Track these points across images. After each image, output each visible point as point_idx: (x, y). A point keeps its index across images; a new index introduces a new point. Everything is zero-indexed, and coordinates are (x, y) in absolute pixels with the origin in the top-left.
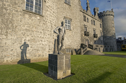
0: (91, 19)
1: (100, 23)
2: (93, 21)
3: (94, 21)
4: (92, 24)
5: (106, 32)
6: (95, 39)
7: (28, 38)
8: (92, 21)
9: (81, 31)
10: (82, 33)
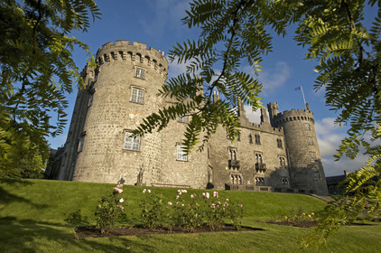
0: (249, 132)
1: (277, 137)
2: (253, 136)
3: (257, 137)
4: (251, 142)
5: (294, 156)
6: (261, 174)
7: (125, 175)
8: (250, 136)
9: (220, 159)
10: (223, 162)
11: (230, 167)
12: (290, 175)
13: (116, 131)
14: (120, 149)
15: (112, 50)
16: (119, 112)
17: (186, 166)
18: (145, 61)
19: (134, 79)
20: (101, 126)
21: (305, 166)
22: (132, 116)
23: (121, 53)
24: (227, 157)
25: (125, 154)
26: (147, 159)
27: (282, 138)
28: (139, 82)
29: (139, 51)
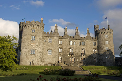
0: (79, 41)
1: (94, 41)
4: (80, 45)
5: (100, 49)
6: (84, 57)
9: (66, 52)
10: (67, 53)
11: (70, 55)
12: (98, 56)
13: (28, 49)
14: (30, 54)
15: (25, 24)
16: (28, 44)
17: (51, 57)
18: (35, 26)
19: (32, 33)
20: (24, 48)
21: (103, 53)
22: (32, 45)
23: (28, 25)
24: (69, 52)
25: (31, 56)
26: (37, 56)
27: (96, 41)
28: (34, 34)
29: (33, 24)
